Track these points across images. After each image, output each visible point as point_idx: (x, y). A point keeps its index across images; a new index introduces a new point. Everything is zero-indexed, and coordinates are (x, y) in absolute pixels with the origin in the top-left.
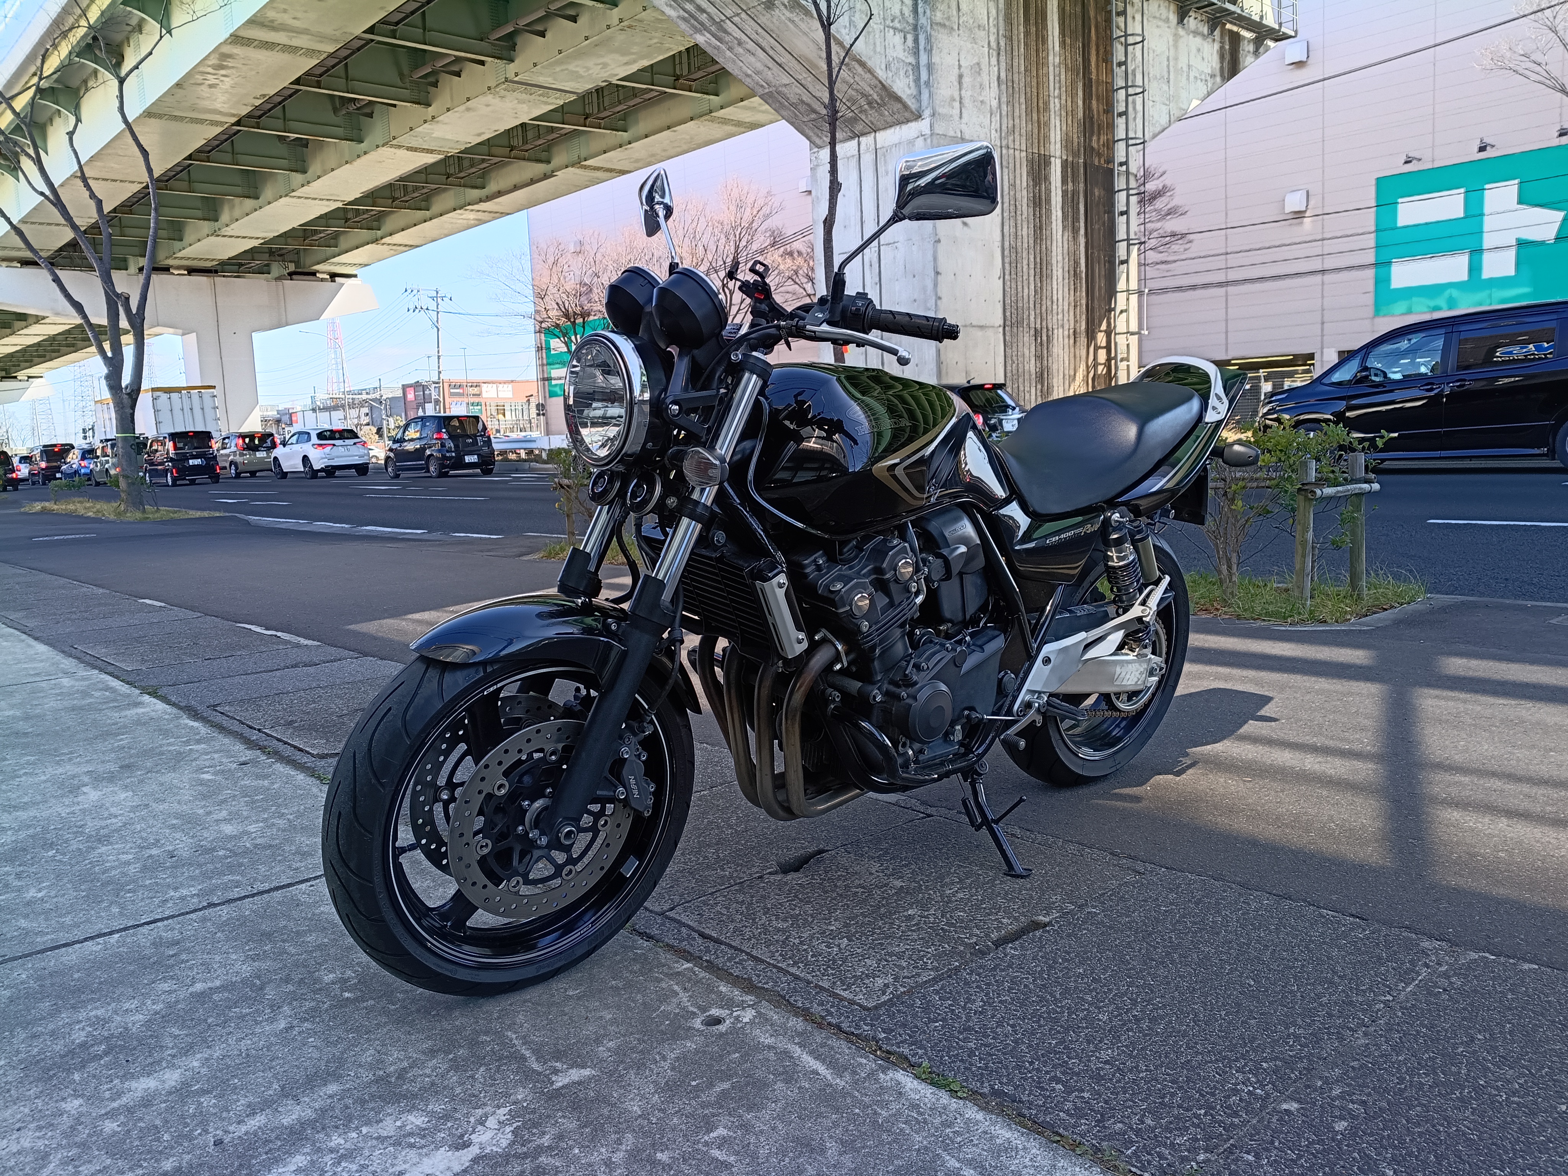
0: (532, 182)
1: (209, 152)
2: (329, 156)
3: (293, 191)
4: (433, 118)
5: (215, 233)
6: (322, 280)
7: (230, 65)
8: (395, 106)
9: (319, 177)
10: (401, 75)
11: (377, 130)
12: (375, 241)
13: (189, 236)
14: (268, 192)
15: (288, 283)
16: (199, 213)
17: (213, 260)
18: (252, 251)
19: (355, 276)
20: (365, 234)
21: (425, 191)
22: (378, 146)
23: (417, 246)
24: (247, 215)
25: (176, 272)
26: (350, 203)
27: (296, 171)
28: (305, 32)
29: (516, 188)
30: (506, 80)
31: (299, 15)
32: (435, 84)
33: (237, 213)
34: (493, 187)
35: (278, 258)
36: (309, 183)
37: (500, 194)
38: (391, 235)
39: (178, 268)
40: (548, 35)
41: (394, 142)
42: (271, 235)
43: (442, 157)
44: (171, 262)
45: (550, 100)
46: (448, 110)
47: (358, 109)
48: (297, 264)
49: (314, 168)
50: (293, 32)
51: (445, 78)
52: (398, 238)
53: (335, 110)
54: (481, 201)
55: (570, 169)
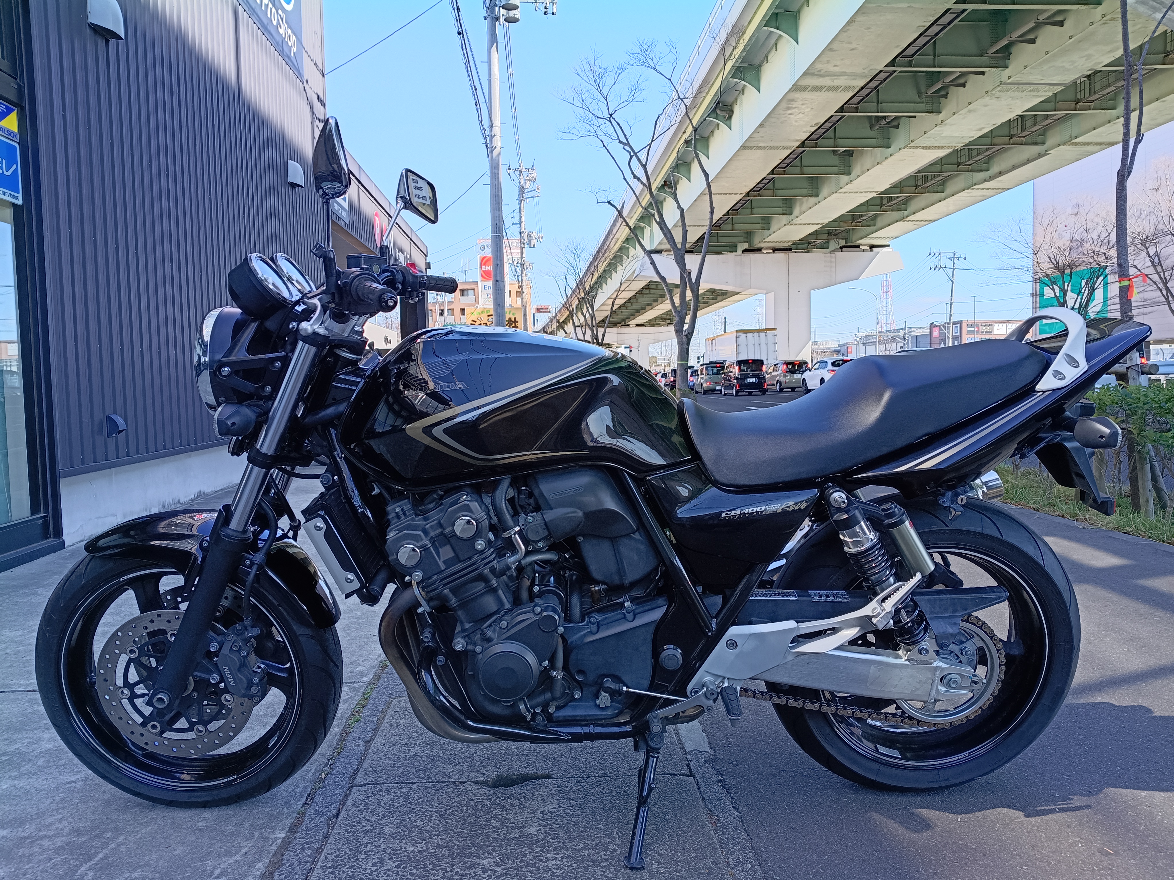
0: (1028, 161)
1: (785, 167)
2: (867, 161)
3: (841, 188)
4: (942, 121)
5: (789, 223)
6: (864, 250)
7: (794, 106)
8: (915, 117)
9: (858, 176)
10: (919, 93)
11: (900, 137)
12: (903, 219)
13: (774, 226)
14: (825, 191)
15: (839, 254)
16: (780, 210)
17: (789, 241)
18: (816, 233)
19: (888, 246)
20: (896, 215)
21: (941, 178)
22: (900, 149)
23: (935, 221)
24: (810, 208)
25: (765, 251)
26: (881, 193)
27: (844, 174)
28: (843, 74)
29: (1014, 168)
30: (1001, 83)
31: (838, 63)
32: (945, 96)
33: (804, 207)
34: (995, 169)
35: (833, 237)
36: (851, 181)
37: (1001, 174)
38: (914, 213)
39: (767, 248)
40: (1038, 41)
41: (912, 144)
42: (826, 221)
43: (951, 150)
44: (762, 245)
45: (1040, 94)
46: (954, 114)
47: (888, 123)
48: (847, 240)
49: (856, 171)
50: (835, 76)
51: (953, 91)
52: (919, 216)
53: (872, 127)
54: (985, 181)
55: (1062, 147)
